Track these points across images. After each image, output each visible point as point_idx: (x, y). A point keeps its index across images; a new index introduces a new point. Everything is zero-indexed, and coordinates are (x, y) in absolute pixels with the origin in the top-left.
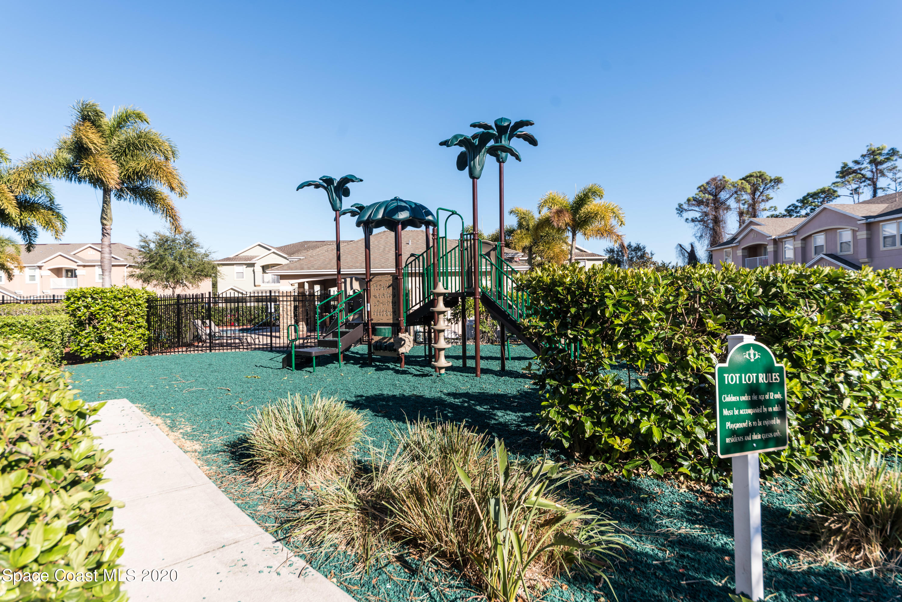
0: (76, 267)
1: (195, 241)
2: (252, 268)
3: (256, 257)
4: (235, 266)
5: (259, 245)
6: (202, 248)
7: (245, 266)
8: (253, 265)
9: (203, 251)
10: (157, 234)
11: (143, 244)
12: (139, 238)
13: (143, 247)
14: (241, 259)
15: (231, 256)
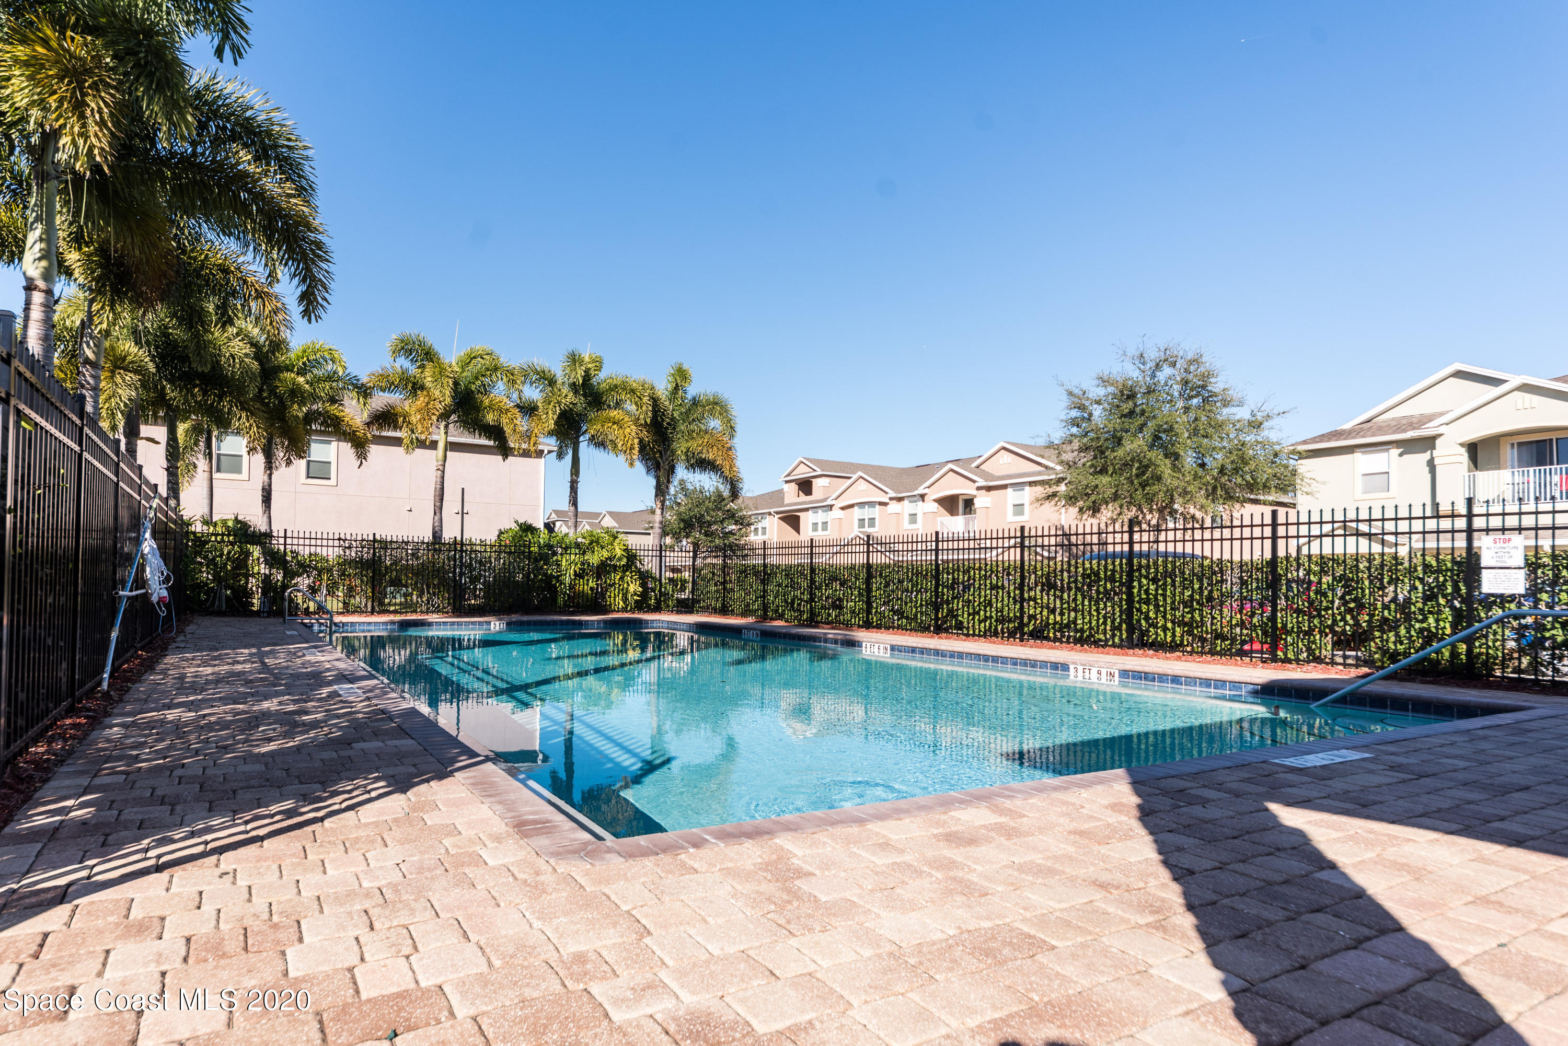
0: (974, 492)
1: (1217, 385)
2: (1427, 456)
3: (1442, 414)
4: (1358, 456)
5: (1459, 374)
6: (1241, 404)
7: (1395, 452)
8: (1428, 443)
9: (1243, 414)
10: (1104, 381)
11: (1075, 413)
12: (1065, 401)
13: (1075, 423)
14: (1381, 430)
15: (1347, 426)
